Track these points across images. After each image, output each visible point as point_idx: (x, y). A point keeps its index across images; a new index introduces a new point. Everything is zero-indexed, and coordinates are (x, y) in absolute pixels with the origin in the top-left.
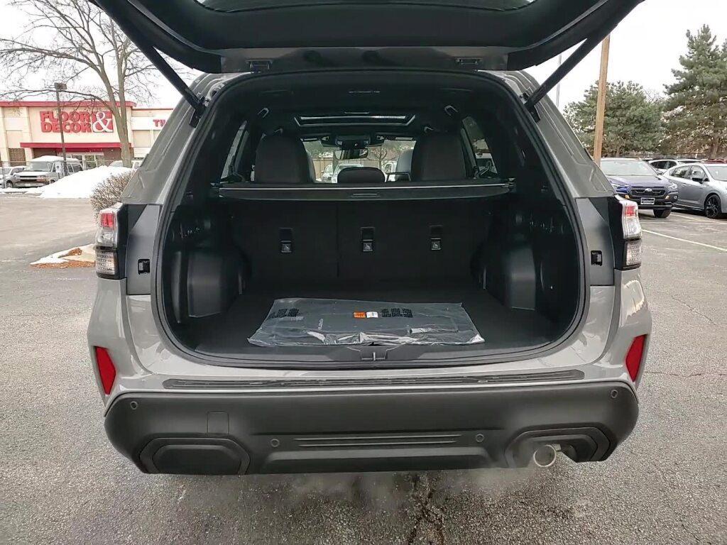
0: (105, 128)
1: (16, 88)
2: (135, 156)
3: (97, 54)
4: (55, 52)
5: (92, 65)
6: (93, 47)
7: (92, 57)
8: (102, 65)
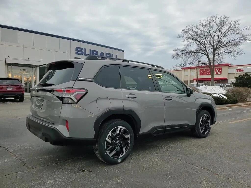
0: (219, 73)
1: (184, 64)
2: (228, 82)
3: (207, 51)
4: (196, 52)
5: (205, 54)
6: (206, 49)
7: (206, 52)
8: (208, 54)
